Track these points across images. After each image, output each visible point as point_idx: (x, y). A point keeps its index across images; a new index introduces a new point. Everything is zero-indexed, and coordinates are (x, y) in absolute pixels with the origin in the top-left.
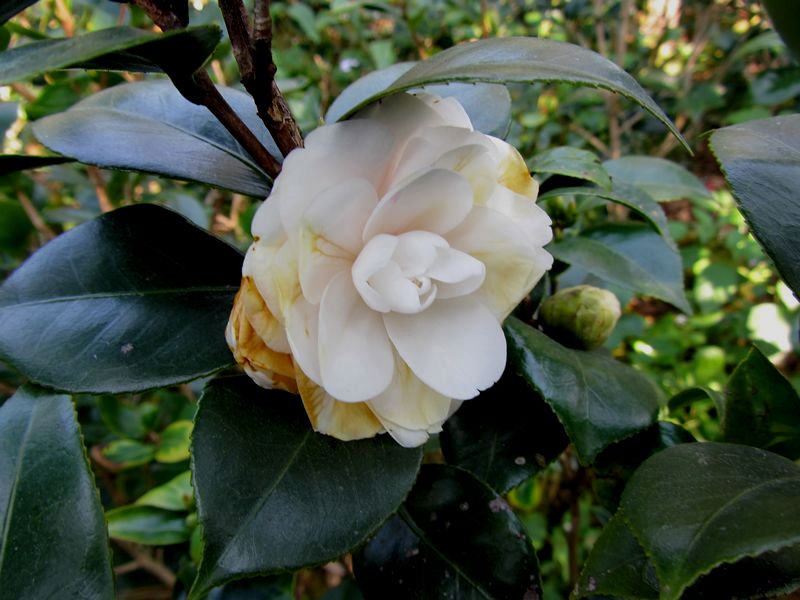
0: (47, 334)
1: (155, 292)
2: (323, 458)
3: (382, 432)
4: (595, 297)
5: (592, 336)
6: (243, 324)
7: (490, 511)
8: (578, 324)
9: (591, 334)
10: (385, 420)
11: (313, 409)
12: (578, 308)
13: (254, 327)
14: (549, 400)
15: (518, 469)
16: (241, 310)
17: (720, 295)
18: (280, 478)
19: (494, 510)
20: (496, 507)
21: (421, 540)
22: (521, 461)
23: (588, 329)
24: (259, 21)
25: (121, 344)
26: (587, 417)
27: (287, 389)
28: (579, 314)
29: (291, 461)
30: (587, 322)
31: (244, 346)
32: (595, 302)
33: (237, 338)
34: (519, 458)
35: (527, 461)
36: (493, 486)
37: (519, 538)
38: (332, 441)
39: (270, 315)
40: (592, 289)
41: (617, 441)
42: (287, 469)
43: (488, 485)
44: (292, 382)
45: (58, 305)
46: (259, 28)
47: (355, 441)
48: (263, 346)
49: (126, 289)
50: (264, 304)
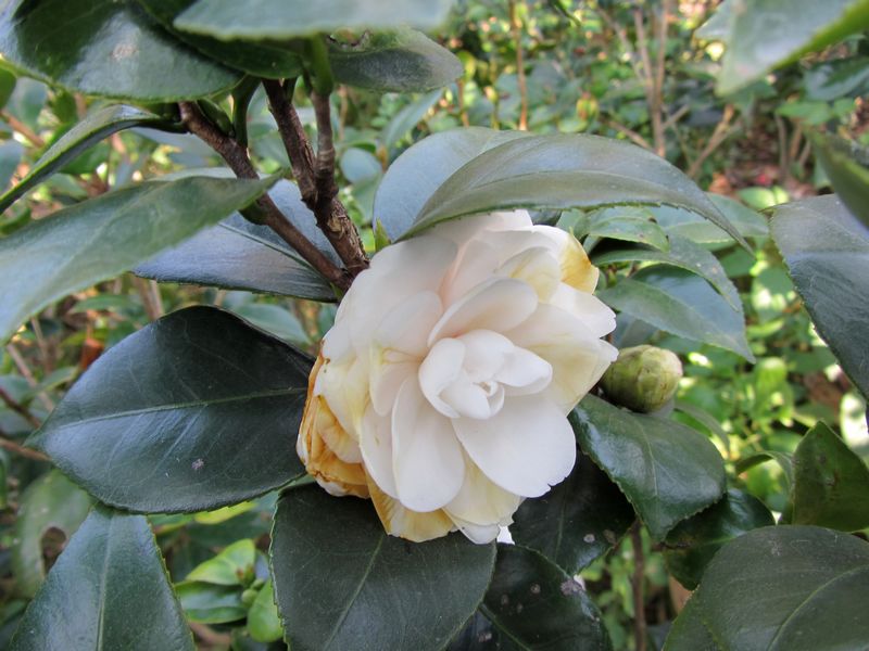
0: (116, 452)
1: (218, 401)
2: (399, 563)
3: (454, 530)
4: (657, 359)
5: (654, 400)
6: (314, 438)
7: (562, 593)
8: (640, 390)
9: (654, 396)
10: (456, 518)
11: (385, 514)
12: (639, 372)
13: (326, 441)
14: (616, 479)
15: (587, 546)
16: (312, 424)
17: (780, 302)
18: (360, 587)
19: (566, 593)
20: (568, 589)
21: (494, 624)
22: (590, 538)
23: (650, 392)
24: (323, 153)
25: (192, 460)
26: (656, 494)
27: (360, 496)
28: (640, 378)
29: (369, 568)
30: (648, 387)
31: (317, 460)
32: (656, 364)
33: (309, 451)
34: (588, 536)
35: (595, 537)
36: (563, 568)
37: (593, 621)
38: (406, 544)
39: (341, 430)
40: (653, 349)
41: (686, 517)
42: (365, 577)
43: (558, 566)
44: (364, 488)
45: (122, 420)
46: (322, 159)
47: (428, 541)
48: (334, 456)
49: (191, 400)
50: (336, 420)
